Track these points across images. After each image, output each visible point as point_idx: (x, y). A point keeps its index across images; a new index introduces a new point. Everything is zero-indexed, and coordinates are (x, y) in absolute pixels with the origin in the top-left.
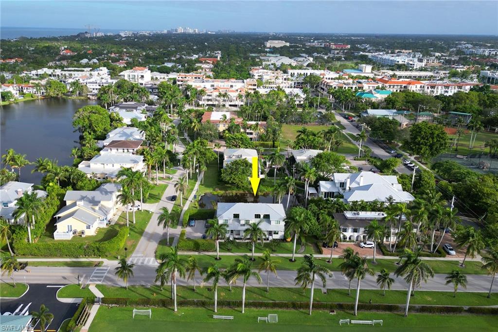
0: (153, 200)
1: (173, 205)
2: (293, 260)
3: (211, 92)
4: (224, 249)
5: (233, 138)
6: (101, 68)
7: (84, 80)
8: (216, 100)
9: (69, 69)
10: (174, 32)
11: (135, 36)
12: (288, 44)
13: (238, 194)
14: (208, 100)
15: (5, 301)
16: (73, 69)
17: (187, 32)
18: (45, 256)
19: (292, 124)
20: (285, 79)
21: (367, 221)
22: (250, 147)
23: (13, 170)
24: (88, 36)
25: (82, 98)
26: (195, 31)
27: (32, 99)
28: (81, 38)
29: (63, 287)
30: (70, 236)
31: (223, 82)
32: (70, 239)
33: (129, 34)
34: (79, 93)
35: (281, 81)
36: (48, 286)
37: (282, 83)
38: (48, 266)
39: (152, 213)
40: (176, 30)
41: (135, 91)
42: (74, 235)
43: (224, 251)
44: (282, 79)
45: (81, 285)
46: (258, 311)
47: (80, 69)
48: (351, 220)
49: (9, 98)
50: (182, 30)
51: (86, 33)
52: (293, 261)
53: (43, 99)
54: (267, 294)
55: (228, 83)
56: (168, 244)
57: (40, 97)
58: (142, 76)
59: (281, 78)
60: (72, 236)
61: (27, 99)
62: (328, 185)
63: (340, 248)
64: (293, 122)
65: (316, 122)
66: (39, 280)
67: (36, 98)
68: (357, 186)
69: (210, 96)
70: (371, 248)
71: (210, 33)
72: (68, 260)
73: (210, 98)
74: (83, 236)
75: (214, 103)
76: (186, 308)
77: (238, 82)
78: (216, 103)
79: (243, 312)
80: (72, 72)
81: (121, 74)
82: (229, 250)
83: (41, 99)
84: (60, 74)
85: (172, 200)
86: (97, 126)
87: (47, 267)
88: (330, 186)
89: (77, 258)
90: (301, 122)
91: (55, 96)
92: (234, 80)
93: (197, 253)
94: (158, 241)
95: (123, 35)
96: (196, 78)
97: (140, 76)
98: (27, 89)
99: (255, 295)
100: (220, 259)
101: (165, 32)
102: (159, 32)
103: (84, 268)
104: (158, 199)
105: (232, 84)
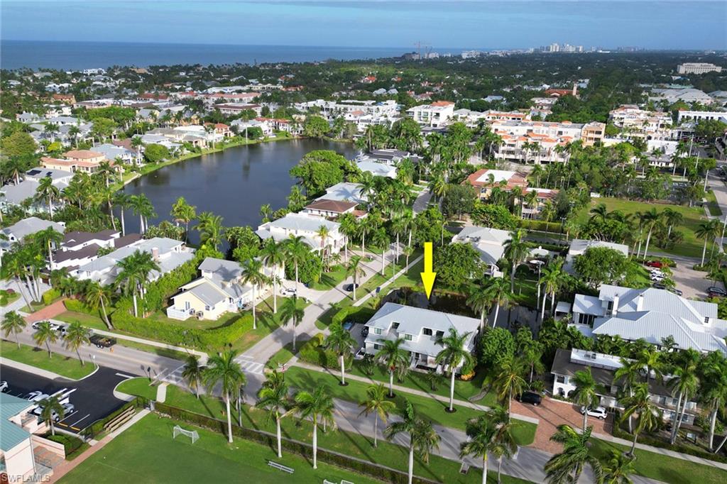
0: (324, 286)
1: (345, 296)
2: (451, 409)
3: (515, 141)
4: (362, 372)
5: (481, 210)
6: (388, 102)
7: (355, 117)
8: (521, 153)
9: (347, 101)
10: (544, 52)
11: (482, 58)
12: (719, 69)
13: (449, 296)
14: (509, 152)
15: (62, 381)
16: (351, 101)
17: (565, 50)
18: (143, 337)
19: (624, 198)
20: (662, 126)
21: (606, 372)
22: (508, 226)
23: (178, 224)
24: (416, 57)
25: (346, 141)
26: (577, 49)
27: (286, 138)
28: (405, 61)
29: (131, 378)
30: (185, 316)
31: (548, 126)
32: (184, 320)
33: (474, 54)
34: (344, 135)
35: (654, 128)
36: (117, 374)
37: (656, 131)
38: (138, 349)
39: (310, 303)
40: (548, 49)
41: (403, 134)
42: (191, 316)
43: (361, 374)
44: (657, 125)
45: (153, 380)
46: (338, 472)
47: (360, 102)
48: (576, 364)
49: (259, 135)
50: (558, 48)
51: (414, 53)
52: (450, 412)
53: (301, 139)
54: (372, 452)
55: (554, 128)
56: (294, 349)
57: (296, 137)
58: (438, 115)
59: (655, 124)
60: (188, 317)
61: (280, 138)
62: (590, 302)
63: (544, 407)
64: (627, 195)
65: (669, 199)
66: (115, 363)
67: (291, 137)
68: (632, 310)
69: (513, 145)
70: (598, 418)
71: (601, 51)
72: (163, 346)
73: (513, 149)
74: (201, 319)
75: (518, 158)
76: (247, 441)
77: (575, 127)
78: (520, 157)
79: (315, 467)
80: (348, 106)
81: (410, 110)
82: (368, 375)
83: (298, 139)
84: (334, 108)
85: (347, 290)
86: (318, 178)
87: (135, 351)
88: (592, 304)
89: (176, 345)
90: (641, 196)
91: (314, 136)
92: (570, 124)
93: (321, 370)
94: (287, 343)
95: (465, 56)
96: (514, 119)
97: (434, 114)
98: (284, 125)
99: (354, 446)
100: (346, 384)
101: (531, 50)
102: (522, 52)
103: (175, 360)
104: (331, 285)
105: (561, 130)
